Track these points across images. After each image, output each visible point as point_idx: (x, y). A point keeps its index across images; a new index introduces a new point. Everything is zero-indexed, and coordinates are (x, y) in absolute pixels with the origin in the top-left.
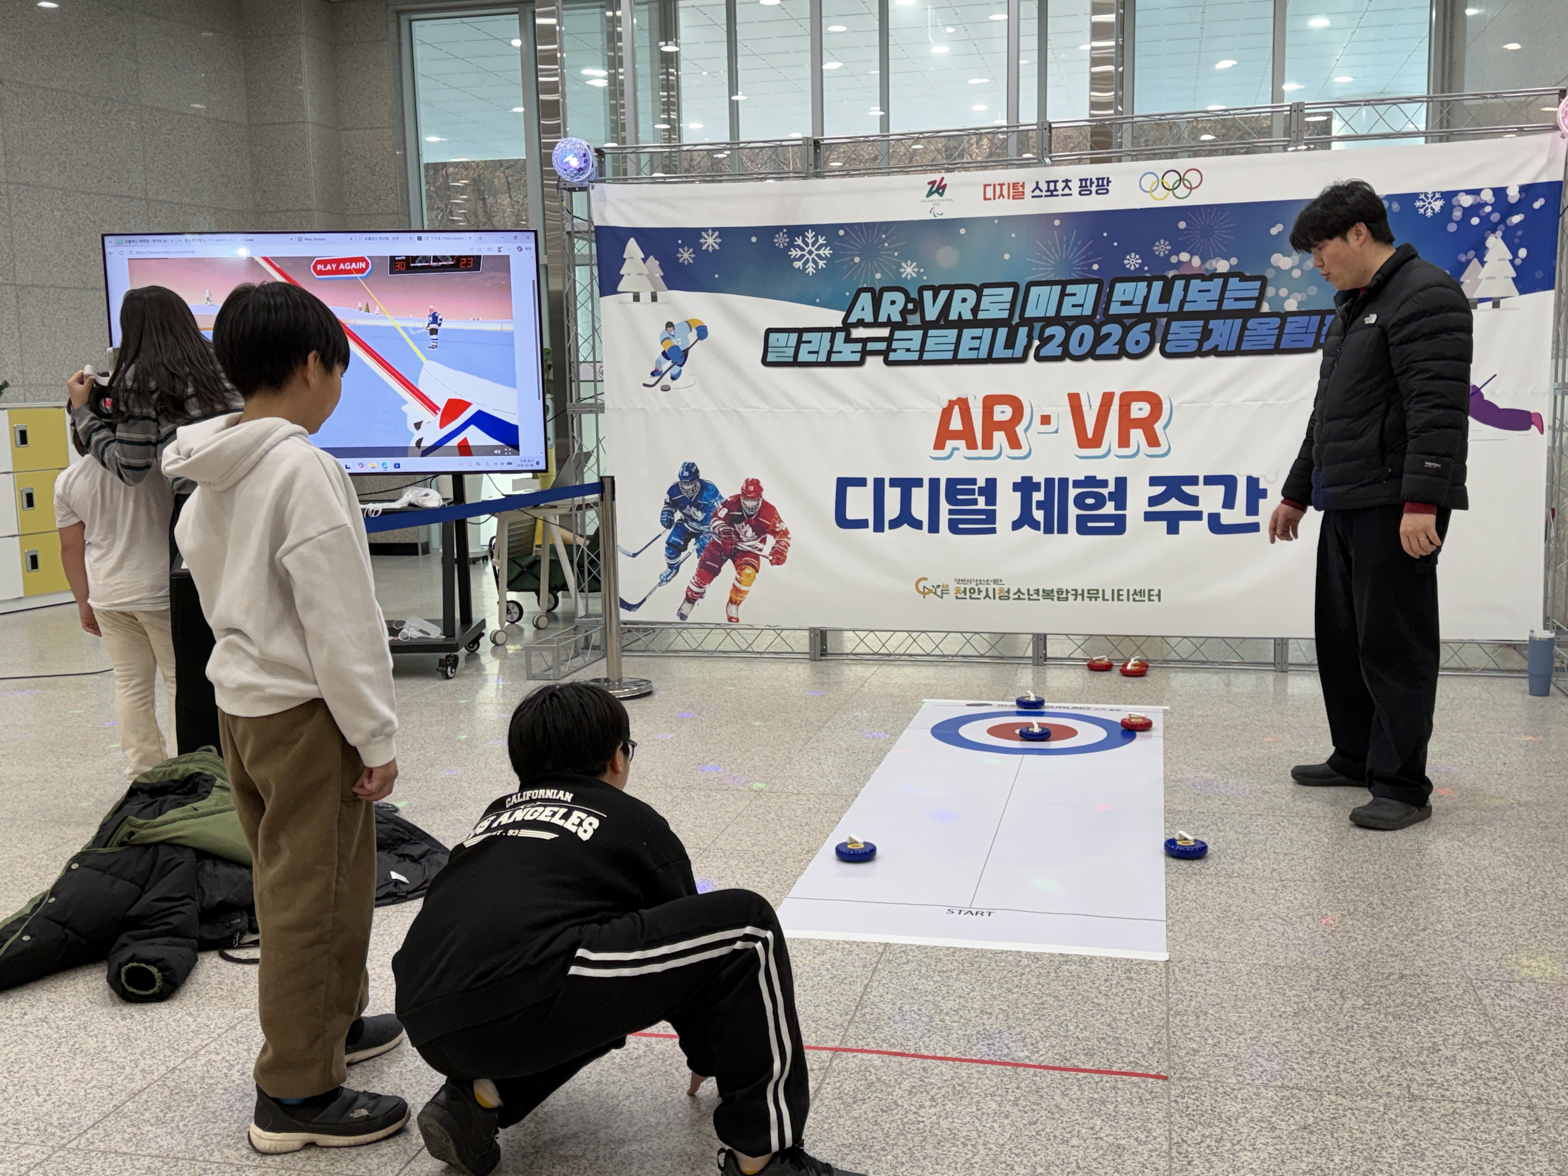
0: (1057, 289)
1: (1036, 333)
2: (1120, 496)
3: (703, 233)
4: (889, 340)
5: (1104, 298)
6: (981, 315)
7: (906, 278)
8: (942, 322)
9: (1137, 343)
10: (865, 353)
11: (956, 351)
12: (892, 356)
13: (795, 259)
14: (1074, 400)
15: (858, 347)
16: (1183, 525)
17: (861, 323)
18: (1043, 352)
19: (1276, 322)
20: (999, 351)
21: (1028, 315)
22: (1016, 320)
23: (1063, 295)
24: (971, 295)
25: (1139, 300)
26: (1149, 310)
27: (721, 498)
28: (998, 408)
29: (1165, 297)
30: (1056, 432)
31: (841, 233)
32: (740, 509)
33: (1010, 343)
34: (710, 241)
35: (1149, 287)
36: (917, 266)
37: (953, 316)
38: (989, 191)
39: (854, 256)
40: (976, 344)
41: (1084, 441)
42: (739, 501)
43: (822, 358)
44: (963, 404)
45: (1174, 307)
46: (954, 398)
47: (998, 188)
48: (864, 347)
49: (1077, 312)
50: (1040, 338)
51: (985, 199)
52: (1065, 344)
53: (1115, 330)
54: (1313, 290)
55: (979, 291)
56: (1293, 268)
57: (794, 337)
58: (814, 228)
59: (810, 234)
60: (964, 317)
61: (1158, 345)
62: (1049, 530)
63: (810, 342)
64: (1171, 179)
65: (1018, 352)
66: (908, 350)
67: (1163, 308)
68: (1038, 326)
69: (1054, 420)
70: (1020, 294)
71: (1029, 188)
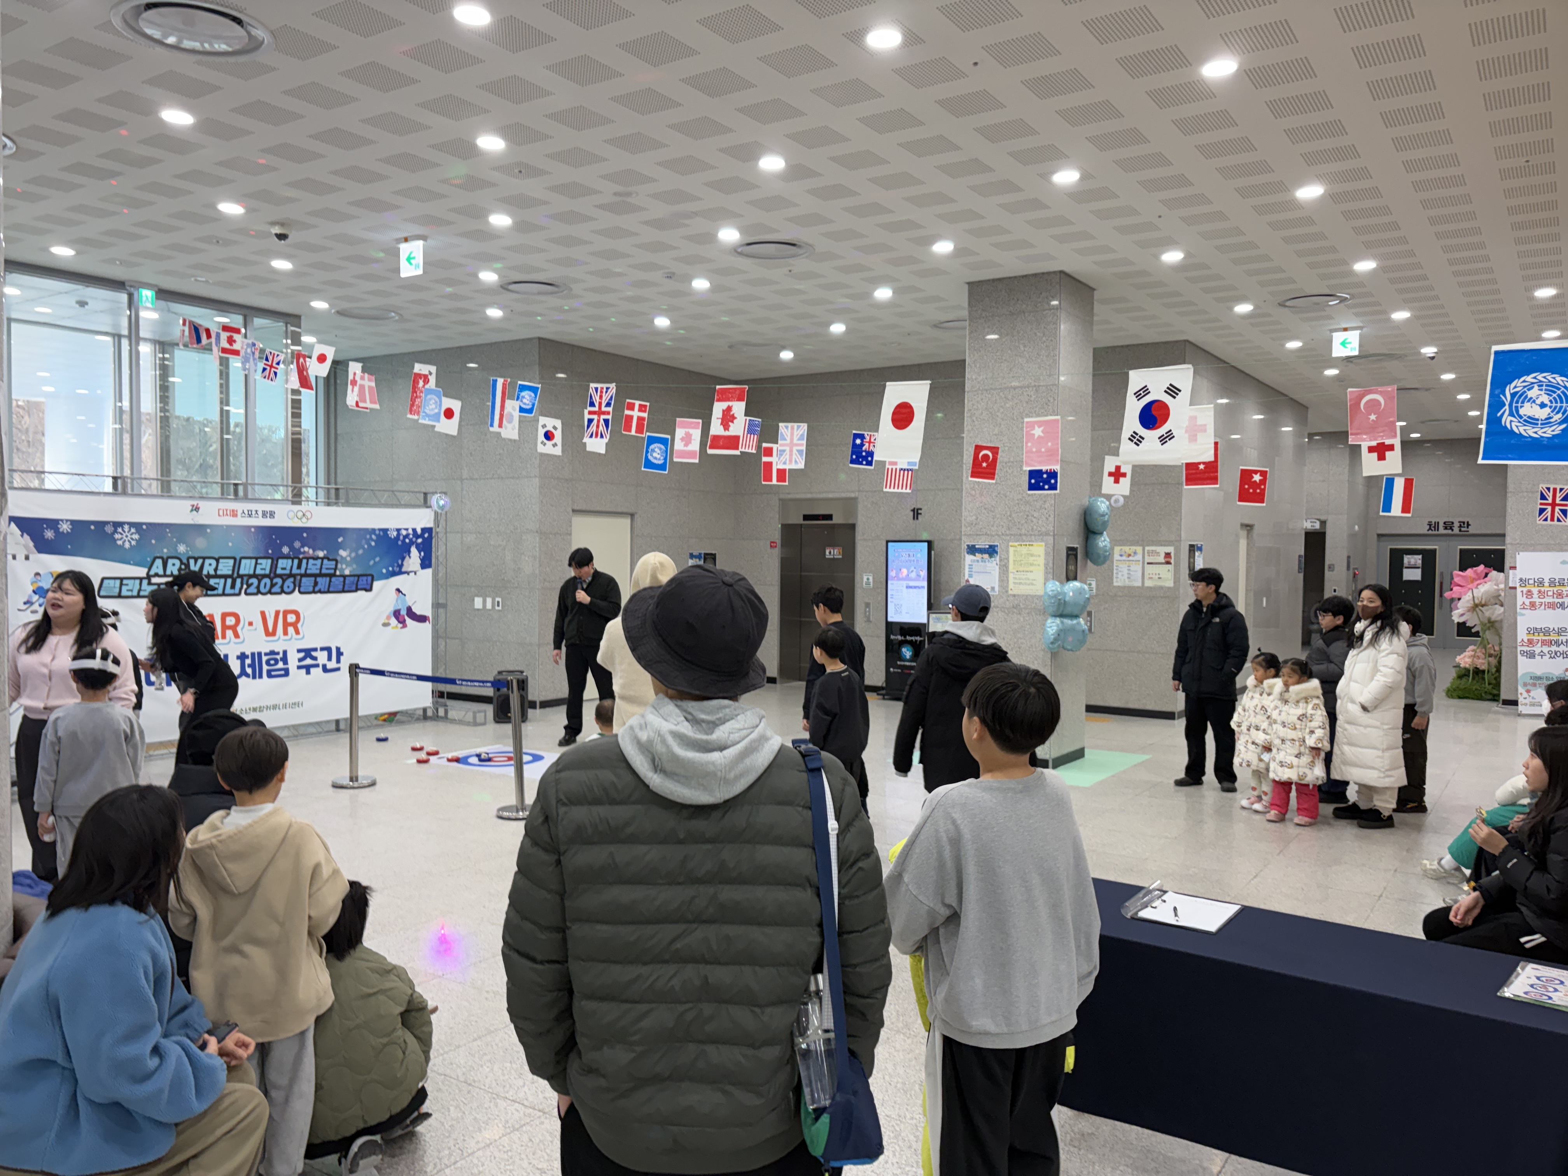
0: (254, 561)
2: (285, 660)
3: (61, 523)
5: (274, 566)
9: (289, 587)
13: (118, 540)
14: (263, 614)
16: (311, 671)
18: (248, 591)
19: (342, 579)
25: (288, 568)
26: (293, 572)
29: (299, 567)
30: (256, 629)
31: (143, 527)
33: (233, 586)
35: (293, 562)
36: (186, 547)
39: (152, 539)
41: (268, 633)
45: (303, 571)
47: (225, 511)
49: (262, 572)
50: (247, 584)
51: (218, 516)
52: (258, 587)
53: (279, 581)
55: (217, 560)
56: (346, 556)
58: (129, 523)
59: (127, 527)
61: (297, 589)
62: (254, 677)
64: (300, 514)
65: (237, 591)
67: (298, 572)
68: (245, 578)
69: (254, 623)
70: (237, 563)
71: (240, 512)
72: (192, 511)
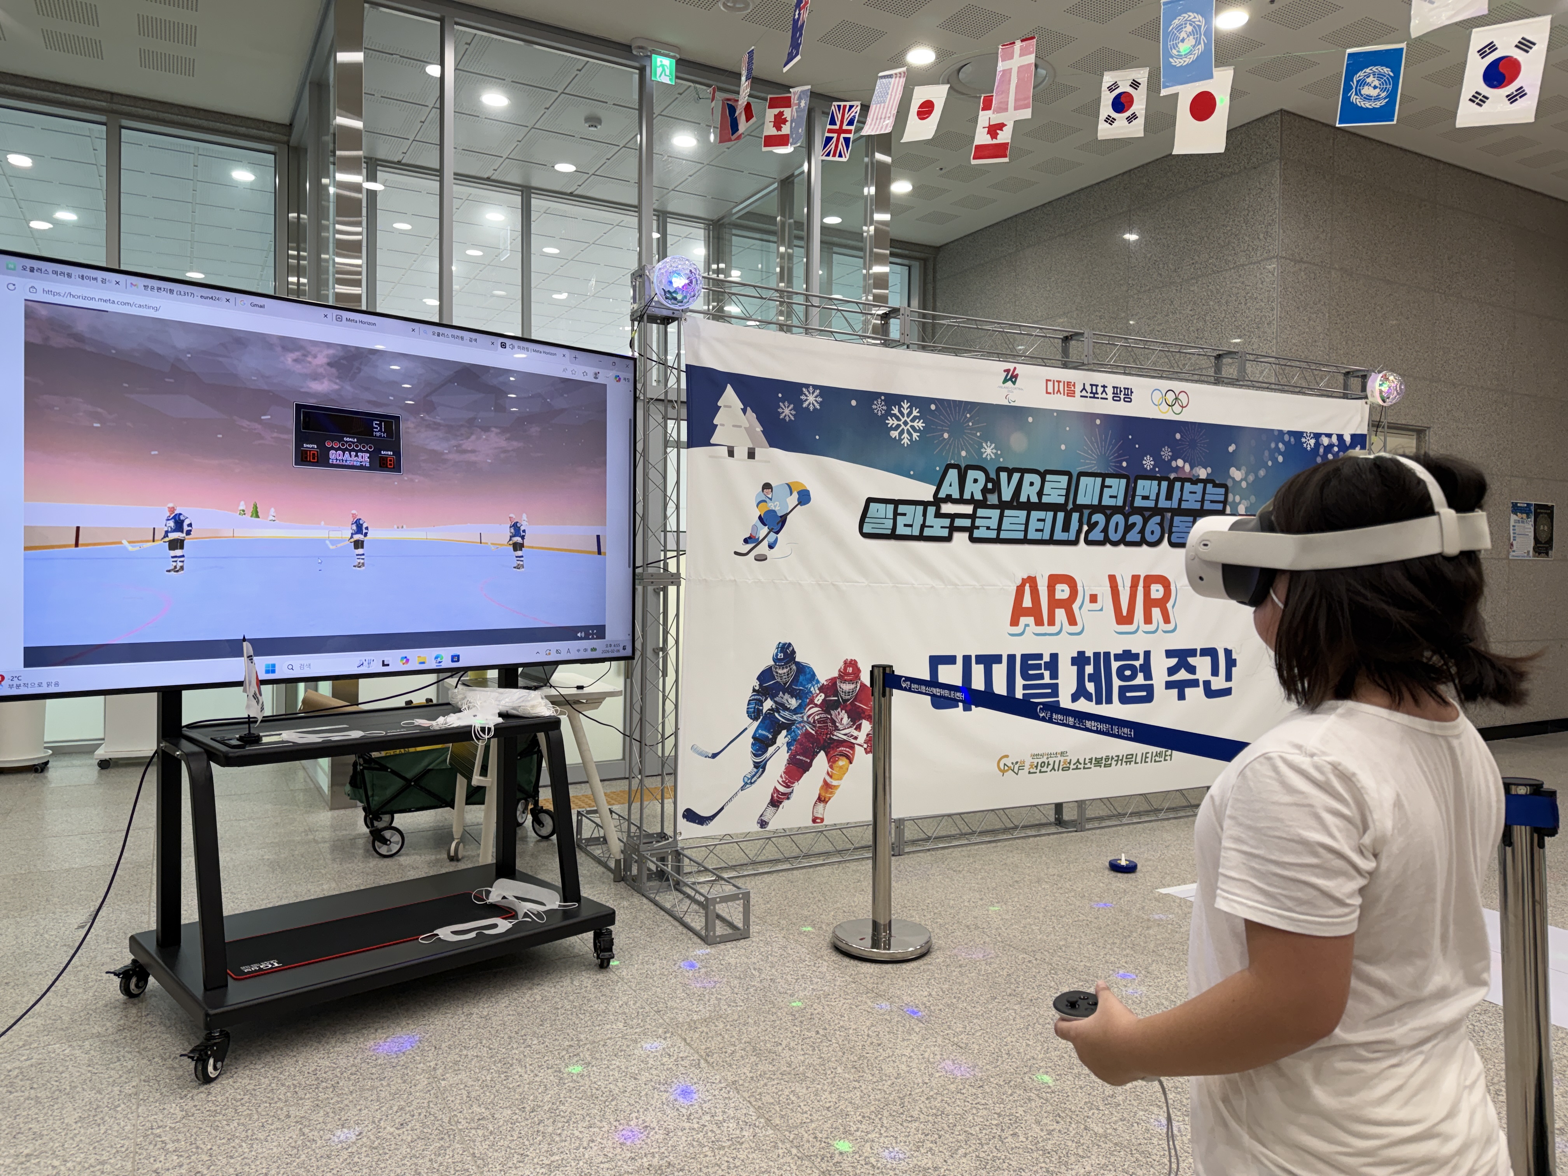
0: (1099, 480)
1: (1085, 519)
2: (1146, 670)
4: (973, 517)
5: (1130, 493)
6: (1045, 500)
7: (986, 458)
8: (1015, 504)
9: (1152, 533)
10: (953, 529)
11: (1026, 531)
12: (977, 534)
13: (892, 429)
14: (1113, 582)
15: (947, 522)
16: (1188, 691)
17: (949, 499)
18: (1091, 537)
20: (1058, 534)
21: (1079, 502)
22: (1070, 506)
23: (1103, 486)
24: (1037, 479)
25: (1153, 496)
26: (1160, 505)
27: (818, 682)
28: (1059, 587)
30: (1101, 610)
31: (933, 407)
32: (836, 693)
33: (1066, 528)
34: (811, 398)
36: (995, 448)
37: (1023, 498)
38: (1050, 387)
39: (944, 431)
40: (1040, 525)
41: (1120, 618)
42: (836, 683)
43: (916, 532)
44: (1033, 582)
45: (1173, 503)
46: (1025, 577)
47: (1056, 384)
48: (952, 522)
50: (1088, 524)
51: (1047, 393)
54: (1253, 499)
55: (1043, 475)
56: (1242, 480)
57: (891, 507)
58: (909, 398)
60: (1032, 500)
63: (905, 515)
64: (1171, 397)
65: (1072, 536)
66: (988, 528)
67: (1168, 504)
68: (1086, 512)
69: (1099, 599)
70: (1073, 483)
71: (1079, 388)
72: (1005, 381)
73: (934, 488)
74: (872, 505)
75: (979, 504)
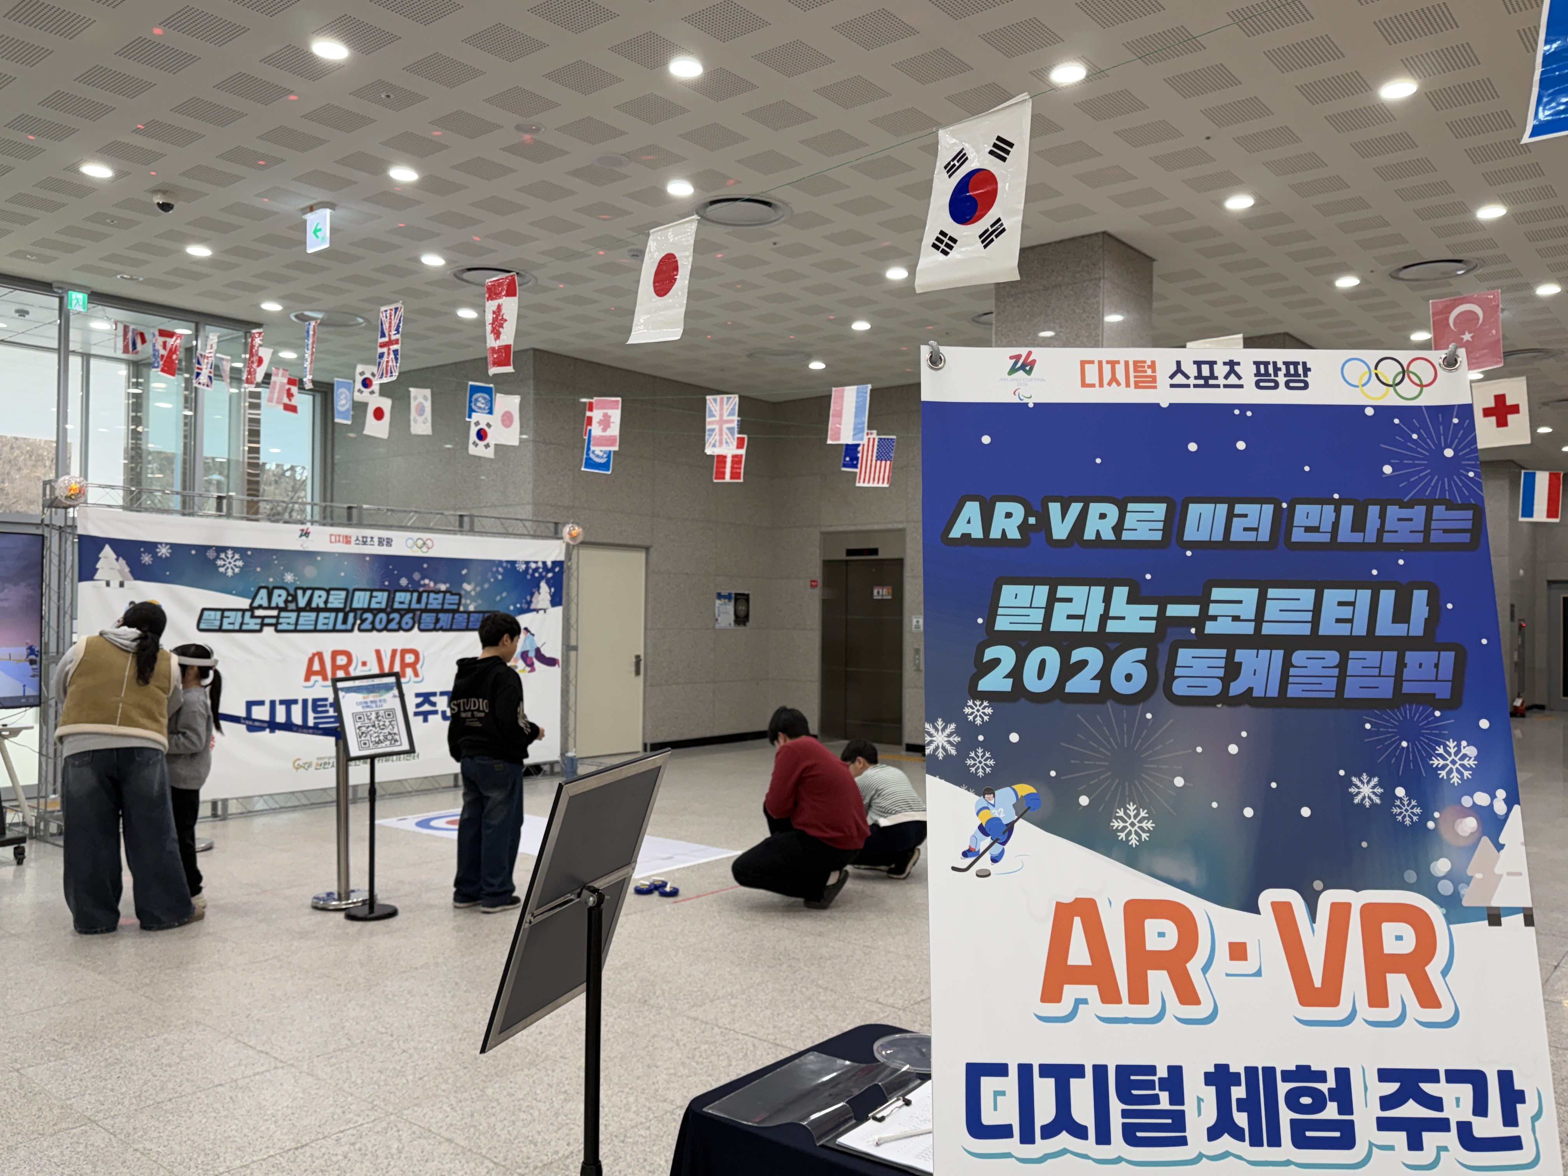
0: (368, 593)
1: (358, 616)
3: (159, 546)
4: (278, 617)
5: (391, 600)
6: (329, 606)
7: (287, 582)
8: (308, 609)
10: (263, 625)
11: (316, 624)
12: (280, 627)
13: (220, 566)
14: (378, 652)
15: (259, 621)
16: (430, 717)
17: (260, 607)
18: (363, 627)
19: (465, 616)
20: (339, 626)
21: (354, 606)
22: (348, 609)
23: (371, 597)
25: (407, 601)
28: (339, 658)
29: (419, 601)
31: (249, 553)
33: (345, 621)
34: (164, 550)
35: (412, 595)
37: (314, 605)
38: (333, 539)
39: (257, 567)
40: (326, 621)
43: (237, 627)
44: (320, 655)
45: (423, 606)
46: (315, 651)
47: (337, 537)
48: (263, 621)
49: (378, 606)
51: (331, 542)
52: (373, 623)
53: (396, 616)
54: (480, 601)
55: (328, 591)
56: (471, 591)
57: (219, 614)
59: (230, 552)
60: (320, 606)
61: (416, 626)
63: (229, 617)
64: (420, 543)
65: (349, 626)
66: (288, 624)
67: (418, 606)
69: (368, 664)
70: (350, 595)
71: (353, 539)
72: (301, 536)
73: (249, 601)
74: (206, 613)
75: (281, 610)
